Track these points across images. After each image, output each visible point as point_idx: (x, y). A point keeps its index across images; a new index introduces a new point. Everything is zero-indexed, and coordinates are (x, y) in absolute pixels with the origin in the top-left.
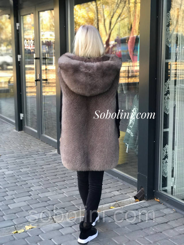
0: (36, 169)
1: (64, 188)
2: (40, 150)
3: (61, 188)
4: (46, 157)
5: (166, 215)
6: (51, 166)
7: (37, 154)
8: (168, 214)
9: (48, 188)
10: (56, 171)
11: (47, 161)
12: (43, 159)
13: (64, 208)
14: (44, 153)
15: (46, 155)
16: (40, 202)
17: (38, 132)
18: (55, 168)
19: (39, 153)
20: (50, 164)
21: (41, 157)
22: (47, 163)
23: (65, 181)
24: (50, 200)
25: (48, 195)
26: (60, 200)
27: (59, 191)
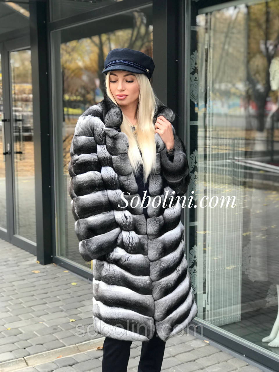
0: (3, 288)
1: (45, 315)
2: (10, 259)
3: (39, 315)
4: (19, 268)
5: (194, 349)
6: (25, 282)
7: (5, 265)
8: (198, 348)
9: (20, 315)
10: (33, 289)
11: (20, 274)
12: (15, 271)
13: (42, 344)
14: (17, 263)
15: (19, 265)
16: (7, 336)
17: (8, 231)
18: (32, 285)
20: (24, 280)
21: (12, 269)
22: (21, 278)
23: (46, 303)
24: (22, 333)
25: (20, 326)
26: (37, 333)
27: (36, 319)
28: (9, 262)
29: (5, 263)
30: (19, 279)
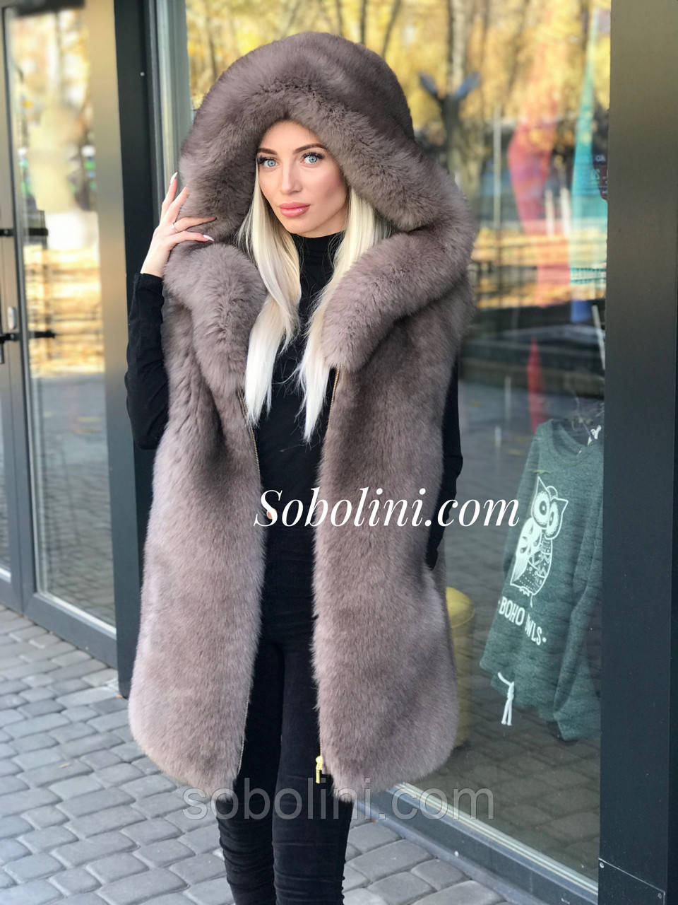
0: (23, 812)
2: (30, 680)
4: (65, 721)
7: (15, 708)
10: (126, 815)
11: (72, 748)
12: (52, 734)
14: (54, 699)
15: (64, 709)
17: (13, 577)
19: (27, 703)
20: (88, 772)
21: (42, 724)
22: (77, 766)
23: (185, 886)
28: (28, 696)
29: (15, 701)
30: (72, 770)
